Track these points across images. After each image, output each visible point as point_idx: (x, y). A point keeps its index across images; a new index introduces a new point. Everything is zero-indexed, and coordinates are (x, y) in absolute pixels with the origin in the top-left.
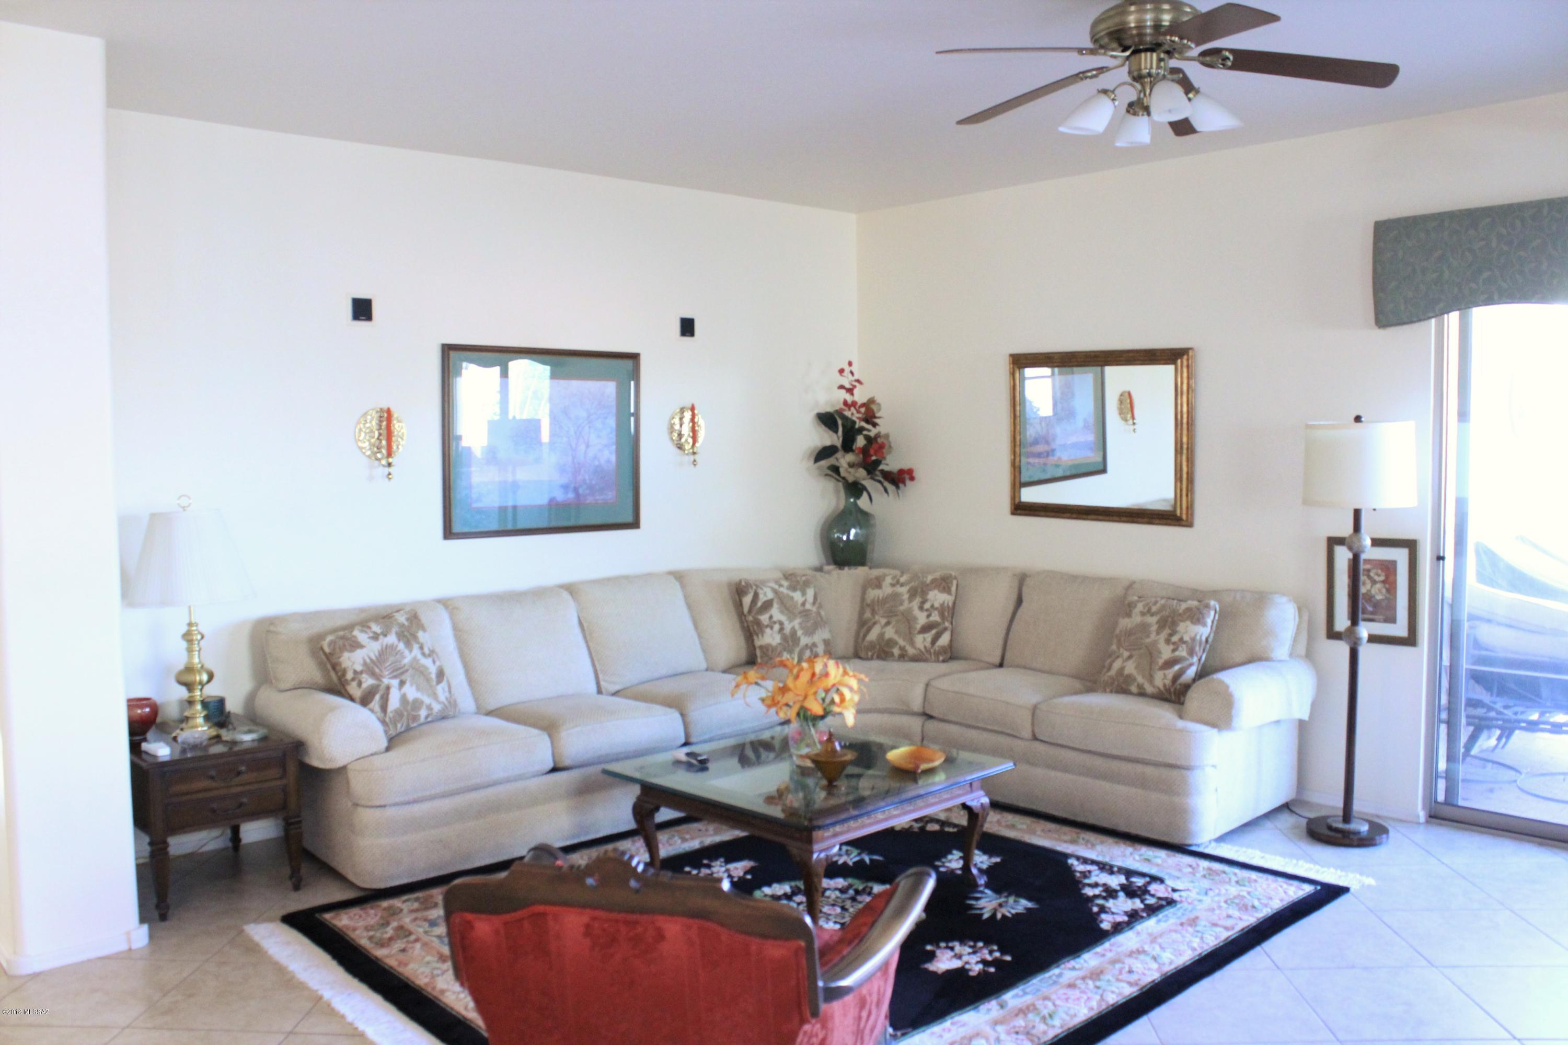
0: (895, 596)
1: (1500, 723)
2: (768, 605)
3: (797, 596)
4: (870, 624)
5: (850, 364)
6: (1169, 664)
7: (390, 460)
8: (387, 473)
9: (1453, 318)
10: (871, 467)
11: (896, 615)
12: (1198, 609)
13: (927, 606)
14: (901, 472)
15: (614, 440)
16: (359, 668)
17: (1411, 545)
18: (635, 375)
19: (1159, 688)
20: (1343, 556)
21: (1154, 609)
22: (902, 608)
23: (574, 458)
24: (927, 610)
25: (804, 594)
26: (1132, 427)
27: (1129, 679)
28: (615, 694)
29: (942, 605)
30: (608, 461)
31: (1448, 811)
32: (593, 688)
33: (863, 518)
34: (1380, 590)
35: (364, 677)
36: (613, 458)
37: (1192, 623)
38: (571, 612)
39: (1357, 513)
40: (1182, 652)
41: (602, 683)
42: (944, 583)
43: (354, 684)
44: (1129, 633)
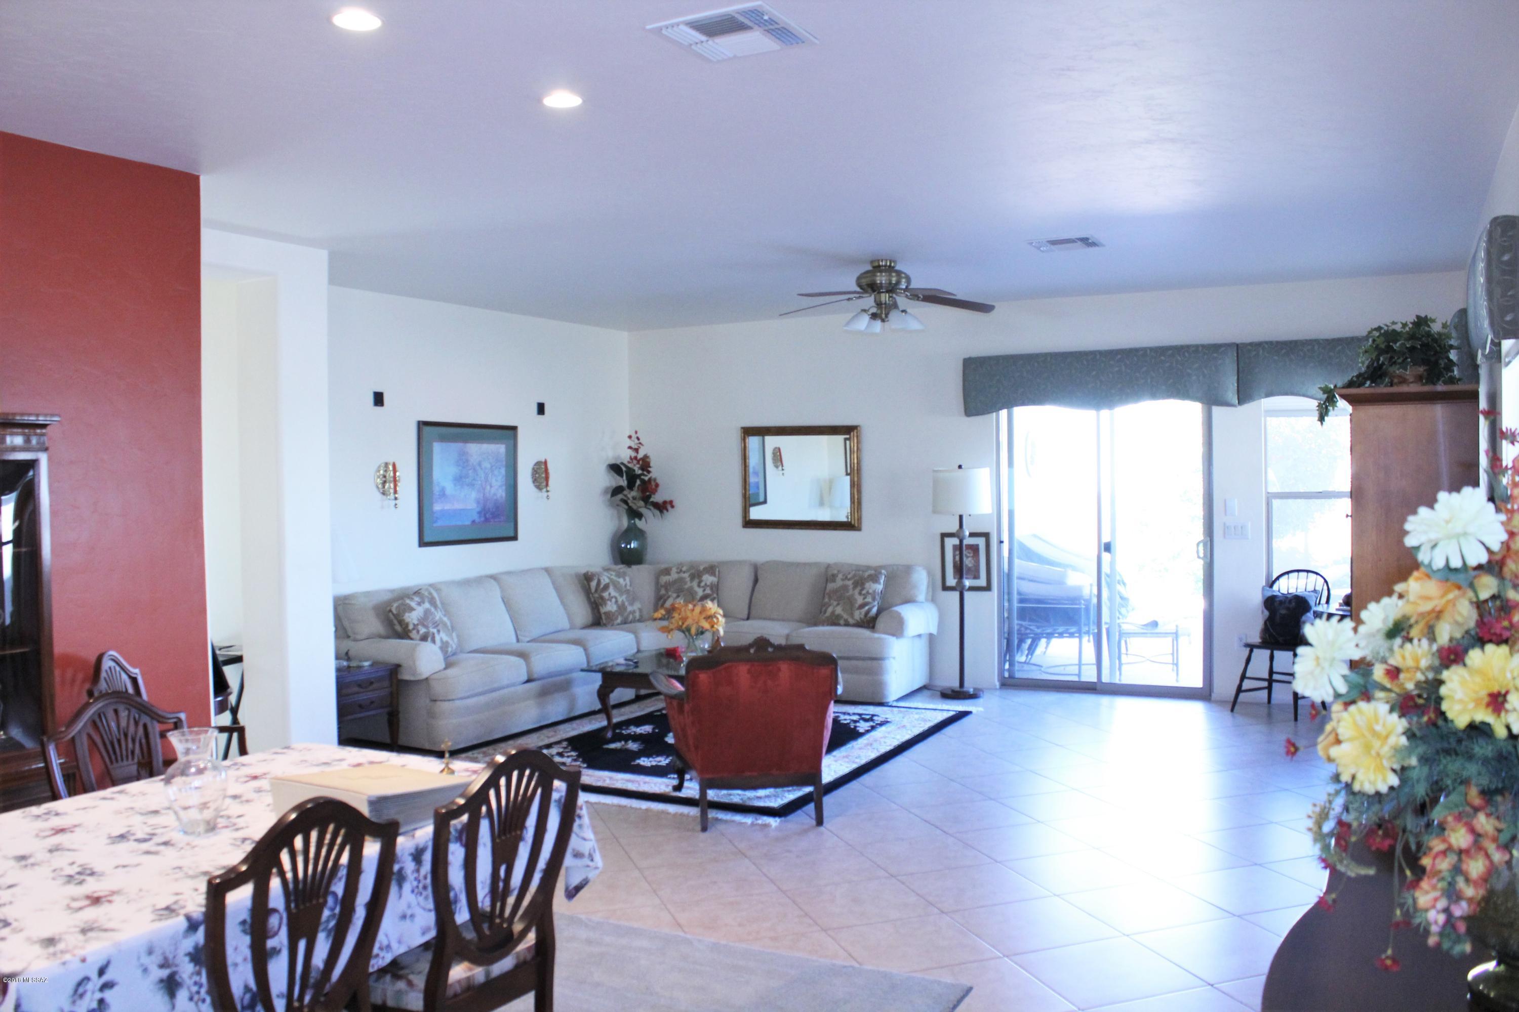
0: (681, 580)
1: (1032, 635)
2: (606, 587)
3: (621, 581)
4: (666, 597)
5: (636, 432)
6: (862, 606)
7: (397, 496)
8: (394, 504)
9: (1004, 413)
10: (646, 499)
11: (683, 591)
12: (876, 575)
13: (703, 584)
14: (665, 502)
15: (504, 483)
16: (416, 622)
17: (986, 535)
18: (515, 438)
19: (857, 620)
20: (951, 543)
21: (849, 576)
22: (686, 587)
23: (484, 494)
24: (703, 587)
25: (625, 580)
26: (781, 472)
27: (839, 617)
28: (528, 642)
29: (712, 583)
30: (501, 497)
31: (1011, 681)
32: (514, 640)
33: (640, 534)
34: (970, 561)
35: (420, 627)
36: (504, 495)
37: (873, 583)
38: (496, 593)
39: (961, 517)
40: (869, 599)
41: (519, 637)
42: (711, 569)
43: (414, 632)
44: (835, 591)
